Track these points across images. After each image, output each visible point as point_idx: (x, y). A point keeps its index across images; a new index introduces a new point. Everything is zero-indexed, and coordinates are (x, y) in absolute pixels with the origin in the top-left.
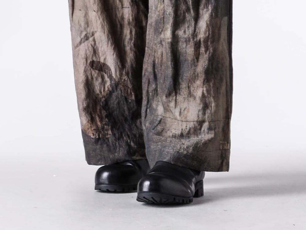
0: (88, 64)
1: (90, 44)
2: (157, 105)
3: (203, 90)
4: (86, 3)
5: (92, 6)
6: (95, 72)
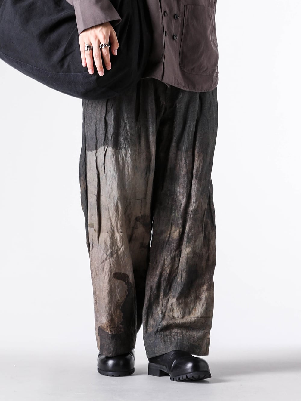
0: (112, 276)
1: (114, 259)
4: (113, 227)
5: (119, 229)
6: (117, 281)
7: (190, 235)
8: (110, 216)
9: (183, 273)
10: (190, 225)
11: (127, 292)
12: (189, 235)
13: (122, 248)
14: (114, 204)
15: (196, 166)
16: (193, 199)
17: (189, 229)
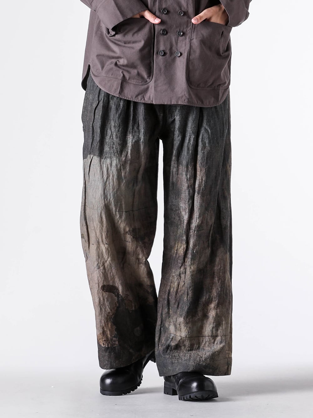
0: (100, 288)
1: (101, 272)
2: (169, 325)
3: (217, 311)
4: (98, 239)
5: (104, 241)
6: (106, 294)
7: (195, 251)
8: (95, 228)
9: (189, 291)
10: (194, 242)
11: (118, 304)
12: (193, 252)
13: (109, 261)
14: (98, 216)
15: (198, 181)
16: (196, 214)
17: (194, 245)
